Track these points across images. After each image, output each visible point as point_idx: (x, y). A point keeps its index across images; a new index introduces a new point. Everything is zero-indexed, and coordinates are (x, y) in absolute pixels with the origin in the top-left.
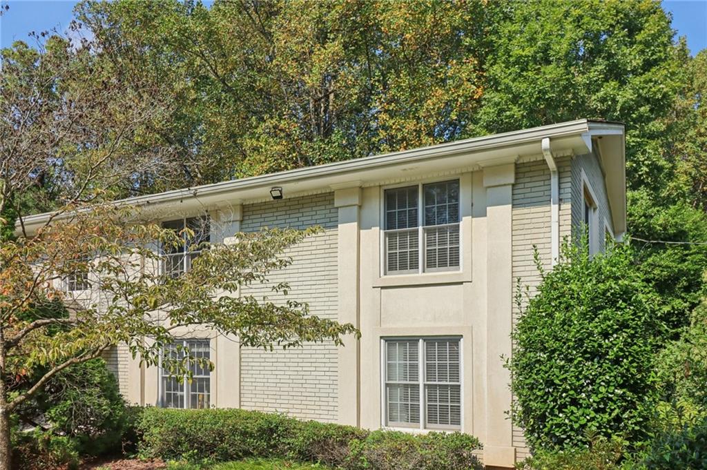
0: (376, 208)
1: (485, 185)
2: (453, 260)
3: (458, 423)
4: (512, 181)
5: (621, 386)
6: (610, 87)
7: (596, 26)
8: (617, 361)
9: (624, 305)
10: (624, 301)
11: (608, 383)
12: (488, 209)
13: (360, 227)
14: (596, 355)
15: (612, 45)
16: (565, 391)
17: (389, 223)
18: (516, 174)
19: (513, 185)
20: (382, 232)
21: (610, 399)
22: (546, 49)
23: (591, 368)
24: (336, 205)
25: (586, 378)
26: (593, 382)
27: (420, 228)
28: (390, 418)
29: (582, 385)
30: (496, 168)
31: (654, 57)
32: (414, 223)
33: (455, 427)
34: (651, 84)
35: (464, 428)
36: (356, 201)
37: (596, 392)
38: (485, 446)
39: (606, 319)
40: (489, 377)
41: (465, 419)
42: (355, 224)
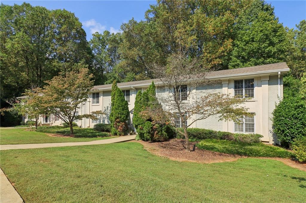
0: (233, 84)
1: (261, 80)
2: (252, 96)
3: (254, 132)
4: (269, 80)
5: (301, 125)
6: (270, 48)
7: (266, 32)
8: (301, 120)
9: (301, 108)
10: (301, 107)
11: (299, 124)
12: (262, 85)
13: (228, 89)
14: (296, 118)
15: (271, 37)
16: (289, 125)
17: (236, 87)
18: (269, 78)
19: (268, 81)
20: (234, 90)
21: (299, 127)
22: (253, 38)
23: (295, 121)
24: (222, 83)
25: (294, 123)
26: (295, 124)
27: (244, 89)
28: (236, 130)
29: (293, 124)
30: (264, 77)
31: (282, 39)
32: (243, 88)
33: (253, 133)
34: (281, 47)
35: (256, 132)
36: (228, 83)
37: (296, 126)
38: (264, 136)
39: (298, 111)
40: (262, 122)
41: (256, 131)
42: (227, 88)
